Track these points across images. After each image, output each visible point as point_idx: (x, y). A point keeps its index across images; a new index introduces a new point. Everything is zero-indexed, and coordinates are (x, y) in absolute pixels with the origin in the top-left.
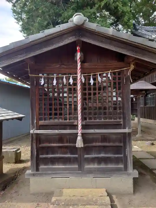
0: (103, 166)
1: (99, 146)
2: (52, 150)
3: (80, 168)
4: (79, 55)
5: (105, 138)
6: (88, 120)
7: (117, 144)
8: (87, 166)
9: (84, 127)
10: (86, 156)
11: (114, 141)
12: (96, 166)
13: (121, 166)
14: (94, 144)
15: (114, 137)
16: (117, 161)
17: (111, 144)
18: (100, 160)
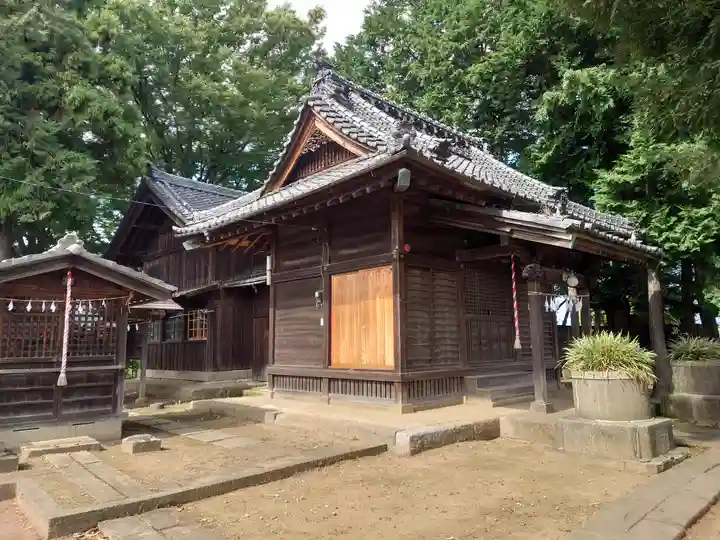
0: (86, 410)
1: (85, 387)
2: (17, 395)
3: (56, 414)
4: (69, 282)
5: (90, 377)
6: (78, 356)
7: (106, 383)
8: (65, 412)
9: (69, 364)
10: (65, 400)
11: (103, 380)
12: (77, 411)
13: (109, 408)
14: (78, 385)
15: (102, 375)
16: (105, 402)
17: (100, 384)
18: (82, 404)
